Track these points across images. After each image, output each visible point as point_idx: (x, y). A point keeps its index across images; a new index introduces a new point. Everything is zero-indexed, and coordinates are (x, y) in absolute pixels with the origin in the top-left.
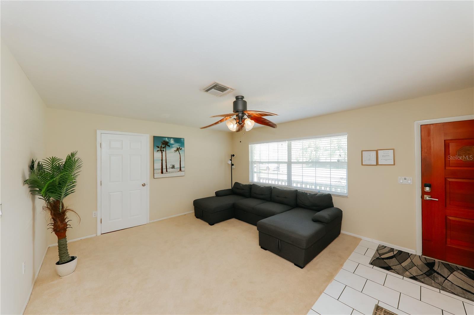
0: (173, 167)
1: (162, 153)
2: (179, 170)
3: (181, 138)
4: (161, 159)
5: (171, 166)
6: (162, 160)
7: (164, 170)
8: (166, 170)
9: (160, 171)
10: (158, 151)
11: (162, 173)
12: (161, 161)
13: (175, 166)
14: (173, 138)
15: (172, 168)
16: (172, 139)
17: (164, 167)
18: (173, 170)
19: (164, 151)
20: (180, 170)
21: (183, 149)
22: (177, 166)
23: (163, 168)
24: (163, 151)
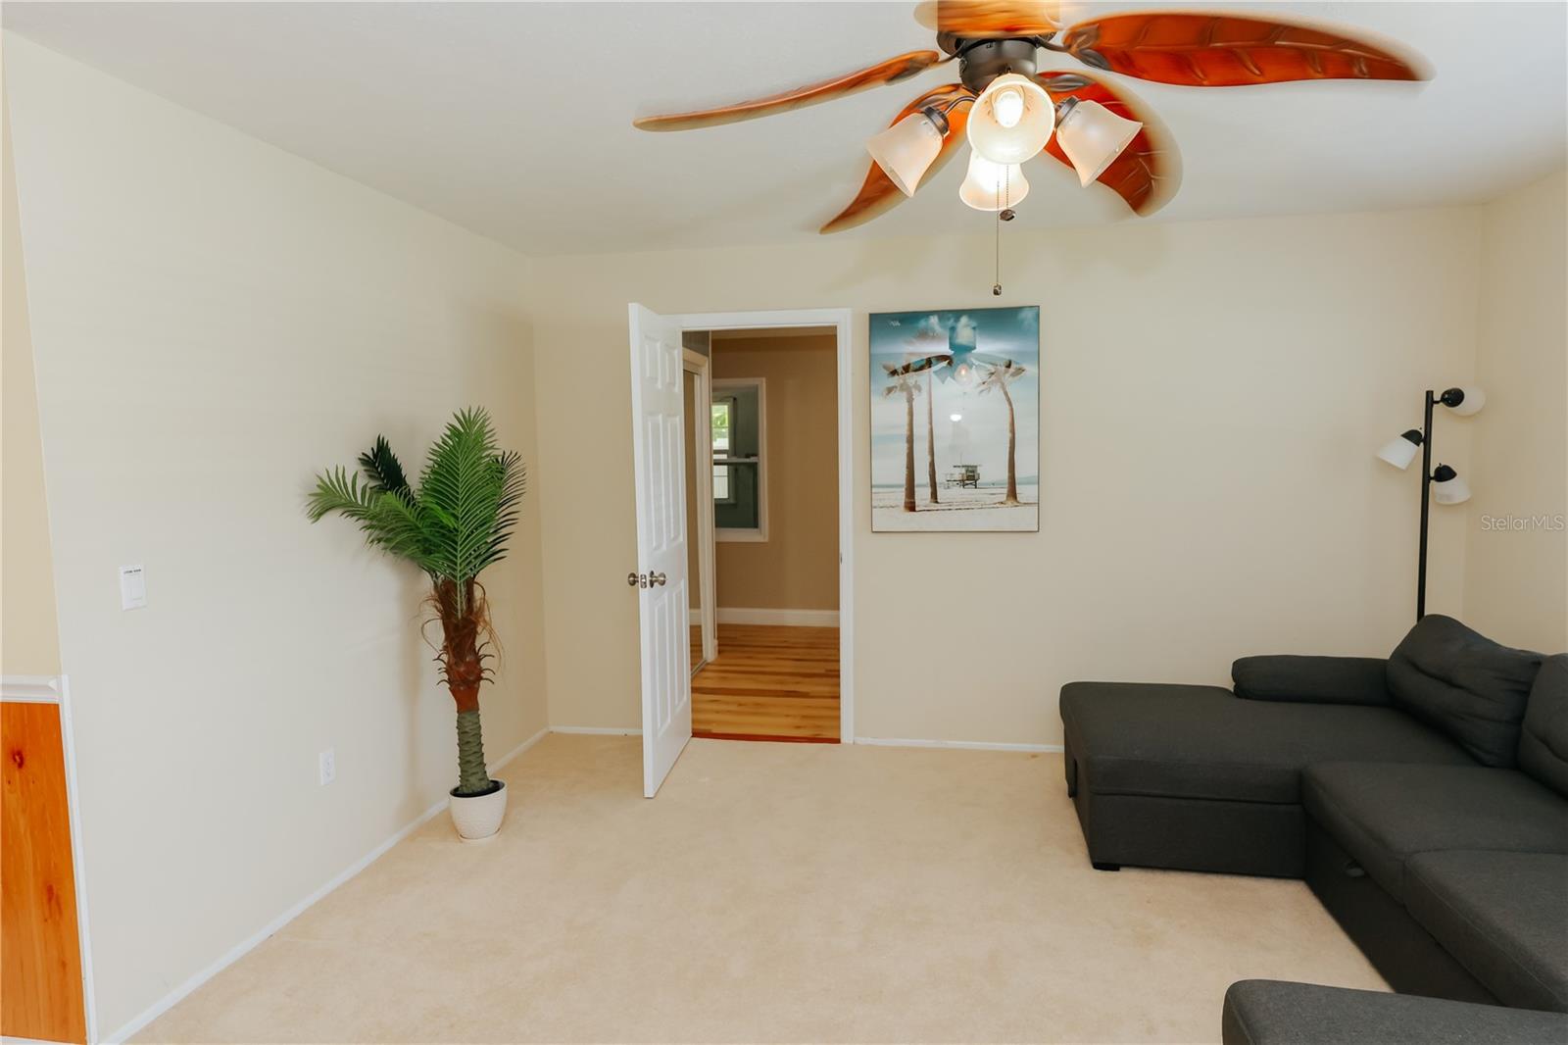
0: (970, 478)
1: (910, 400)
2: (1004, 498)
3: (1020, 309)
4: (905, 431)
5: (958, 470)
6: (910, 440)
7: (922, 495)
8: (928, 490)
9: (900, 496)
10: (890, 390)
11: (911, 507)
12: (905, 446)
13: (979, 470)
14: (971, 313)
15: (963, 483)
16: (964, 320)
17: (922, 477)
18: (969, 492)
19: (919, 389)
20: (1013, 494)
21: (1031, 369)
22: (993, 471)
23: (917, 482)
24: (915, 393)
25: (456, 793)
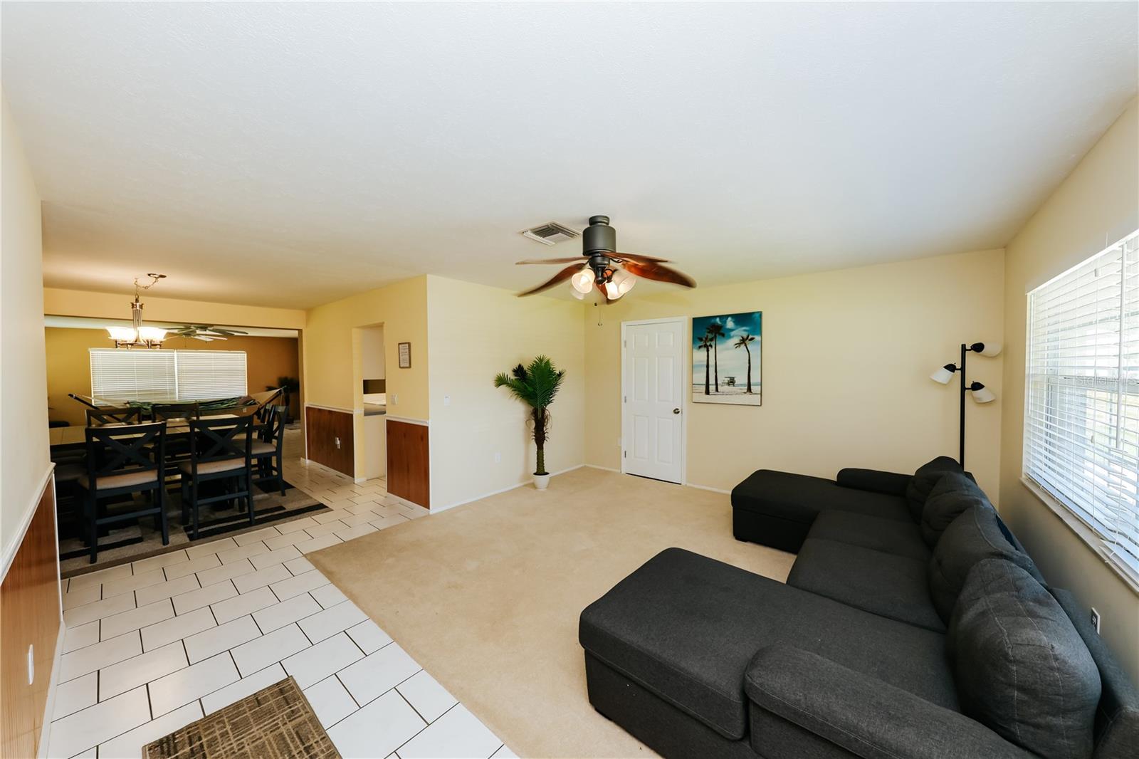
0: (732, 382)
1: (708, 351)
2: (746, 391)
3: (753, 313)
4: (706, 363)
5: (726, 379)
6: (708, 366)
7: (712, 388)
8: (715, 387)
9: (704, 388)
10: (700, 347)
11: (707, 392)
12: (705, 369)
13: (735, 379)
14: (733, 316)
15: (729, 384)
16: (730, 319)
17: (712, 381)
18: (731, 388)
19: (711, 346)
20: (749, 390)
21: (757, 338)
22: (741, 379)
23: (710, 383)
24: (710, 348)
25: (535, 474)
